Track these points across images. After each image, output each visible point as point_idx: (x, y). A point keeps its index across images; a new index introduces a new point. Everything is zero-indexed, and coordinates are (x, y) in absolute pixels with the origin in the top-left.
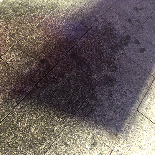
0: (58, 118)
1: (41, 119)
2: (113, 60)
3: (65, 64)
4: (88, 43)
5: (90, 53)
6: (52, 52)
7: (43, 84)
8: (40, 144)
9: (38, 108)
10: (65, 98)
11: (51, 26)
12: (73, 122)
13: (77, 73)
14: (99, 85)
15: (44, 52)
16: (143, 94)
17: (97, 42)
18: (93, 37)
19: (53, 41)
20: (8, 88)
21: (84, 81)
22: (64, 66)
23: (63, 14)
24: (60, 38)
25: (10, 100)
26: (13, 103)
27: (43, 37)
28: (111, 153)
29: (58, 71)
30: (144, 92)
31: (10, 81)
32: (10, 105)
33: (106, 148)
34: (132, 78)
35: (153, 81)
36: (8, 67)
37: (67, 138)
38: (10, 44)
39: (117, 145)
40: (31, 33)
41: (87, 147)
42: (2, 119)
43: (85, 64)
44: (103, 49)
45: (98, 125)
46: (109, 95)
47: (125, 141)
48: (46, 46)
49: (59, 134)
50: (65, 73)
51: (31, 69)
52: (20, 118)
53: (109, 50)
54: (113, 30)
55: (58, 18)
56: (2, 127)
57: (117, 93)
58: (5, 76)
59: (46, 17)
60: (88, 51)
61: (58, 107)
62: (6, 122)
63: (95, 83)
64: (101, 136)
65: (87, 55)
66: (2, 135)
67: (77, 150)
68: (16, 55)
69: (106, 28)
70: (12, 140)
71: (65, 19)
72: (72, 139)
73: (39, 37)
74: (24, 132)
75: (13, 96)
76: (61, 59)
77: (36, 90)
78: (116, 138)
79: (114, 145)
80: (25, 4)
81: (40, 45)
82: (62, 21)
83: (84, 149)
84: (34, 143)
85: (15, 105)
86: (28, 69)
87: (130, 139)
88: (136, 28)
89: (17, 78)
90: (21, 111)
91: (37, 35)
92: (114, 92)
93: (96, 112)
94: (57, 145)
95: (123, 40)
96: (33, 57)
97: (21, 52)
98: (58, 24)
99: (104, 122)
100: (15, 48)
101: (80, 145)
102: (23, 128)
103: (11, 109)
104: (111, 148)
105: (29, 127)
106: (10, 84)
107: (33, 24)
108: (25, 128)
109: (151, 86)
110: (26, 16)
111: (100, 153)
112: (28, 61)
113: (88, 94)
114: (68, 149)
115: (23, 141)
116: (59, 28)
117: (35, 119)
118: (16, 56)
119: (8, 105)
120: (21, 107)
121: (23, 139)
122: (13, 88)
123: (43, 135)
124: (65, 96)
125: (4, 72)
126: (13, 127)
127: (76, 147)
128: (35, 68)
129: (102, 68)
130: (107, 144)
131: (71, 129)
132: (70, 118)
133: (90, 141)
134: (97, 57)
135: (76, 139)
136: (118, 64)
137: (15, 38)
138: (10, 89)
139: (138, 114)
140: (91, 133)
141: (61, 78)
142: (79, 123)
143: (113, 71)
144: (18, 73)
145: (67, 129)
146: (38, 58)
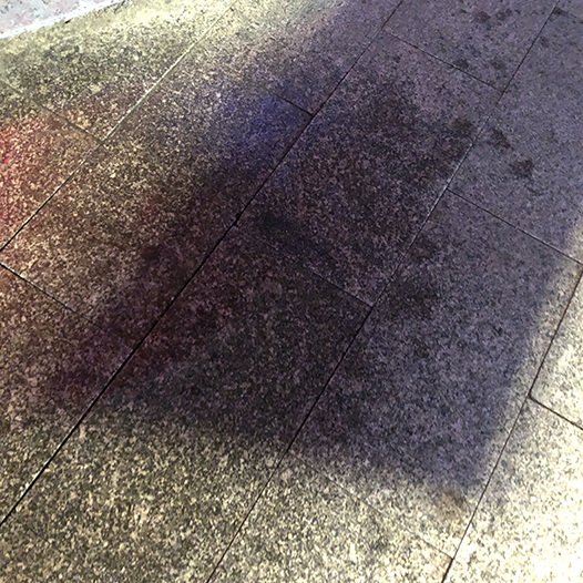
0: (234, 459)
1: (169, 473)
2: (415, 219)
3: (236, 254)
4: (316, 168)
5: (326, 202)
6: (185, 217)
7: (163, 341)
8: (174, 565)
9: (152, 432)
10: (251, 381)
11: (171, 121)
12: (291, 467)
13: (287, 285)
14: (372, 319)
15: (153, 221)
16: (547, 335)
17: (349, 161)
18: (329, 142)
19: (182, 175)
20: (34, 368)
21: (315, 309)
22: (234, 261)
23: (212, 73)
24: (206, 163)
25: (46, 412)
26: (60, 424)
27: (144, 165)
28: (448, 571)
29: (215, 284)
31: (39, 345)
32: (49, 432)
33: (427, 552)
34: (497, 277)
35: (579, 282)
36: (26, 292)
37: (271, 532)
38: (25, 205)
39: (466, 539)
40: (99, 155)
41: (353, 557)
42: (24, 486)
43: (313, 246)
44: (374, 182)
45: (385, 471)
46: (415, 352)
47: (497, 518)
48: (159, 199)
49: (242, 520)
50: (242, 287)
51: (114, 291)
52: (91, 477)
53: (398, 182)
54: (403, 109)
55: (193, 89)
56: (27, 516)
57: (446, 340)
58: (19, 326)
59: (147, 92)
60: (320, 198)
61: (226, 419)
62: (40, 498)
63: (359, 314)
64: (401, 509)
65: (315, 212)
66: (30, 546)
67: (317, 573)
68: (50, 244)
69: (376, 102)
70: (70, 563)
71: (220, 89)
72: (294, 535)
73: (128, 166)
75: (57, 399)
76: (221, 239)
77: (138, 365)
78: (460, 511)
79: (456, 541)
80: (67, 52)
81: (138, 196)
82: (210, 99)
83: (344, 565)
84: (154, 566)
85: (66, 429)
86: (100, 292)
87: (515, 509)
88: (490, 88)
89: (63, 329)
90: (91, 452)
91: (122, 160)
92: (433, 339)
93: (374, 421)
94: (237, 560)
95: (448, 139)
96: (116, 245)
97: (70, 231)
98: (196, 112)
99: (406, 456)
100: (43, 221)
101: (325, 554)
102: (104, 513)
103: (54, 446)
104: (444, 550)
105: (126, 505)
106: (40, 354)
107: (101, 121)
108: (112, 511)
109: (574, 299)
110: (75, 97)
111: (407, 575)
112: (96, 261)
113: (336, 358)
114: (282, 574)
115: (108, 561)
116: (201, 123)
117: (144, 473)
118: (51, 248)
120: (89, 435)
121: (108, 554)
122: (54, 365)
123: (184, 531)
124: (251, 373)
125: (13, 311)
126: (69, 513)
127: (312, 564)
128: (128, 284)
129: (377, 255)
130: (428, 536)
131: (284, 498)
132: (276, 454)
133: (364, 534)
134: (353, 216)
135: (310, 533)
136: (436, 231)
137: (42, 183)
138: (41, 374)
139: (534, 413)
140: (362, 505)
141: (226, 308)
142: (313, 472)
143: (419, 260)
144: (66, 308)
145: (271, 498)
146: (133, 245)
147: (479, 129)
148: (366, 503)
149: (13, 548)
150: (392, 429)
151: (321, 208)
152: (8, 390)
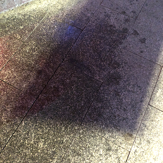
0: (66, 128)
1: (48, 133)
2: (113, 57)
3: (63, 70)
4: (84, 45)
5: (88, 54)
6: (48, 61)
7: (44, 96)
8: (51, 158)
9: (43, 122)
10: (70, 105)
11: (43, 35)
12: (82, 129)
13: (78, 78)
14: (103, 86)
15: (39, 63)
16: (153, 86)
17: (93, 42)
18: (88, 37)
19: (47, 49)
20: (9, 106)
21: (86, 84)
22: (63, 72)
23: (54, 21)
24: (54, 46)
25: (13, 118)
26: (17, 121)
27: (36, 48)
28: (129, 155)
29: (58, 79)
30: (152, 84)
31: (10, 100)
32: (14, 124)
33: (123, 150)
34: (138, 71)
36: (5, 85)
37: (78, 148)
38: (4, 61)
39: (133, 146)
40: (23, 46)
41: (101, 153)
42: (8, 139)
43: (85, 66)
44: (101, 47)
45: (109, 128)
46: (116, 94)
47: (142, 139)
48: (41, 57)
49: (69, 145)
50: (65, 80)
51: (30, 83)
52: (26, 135)
53: (108, 47)
54: (108, 26)
55: (48, 25)
56: (9, 148)
57: (124, 90)
58: (4, 95)
59: (36, 27)
60: (86, 53)
61: (63, 117)
62: (13, 142)
63: (99, 84)
64: (114, 139)
65: (85, 57)
66: (10, 156)
67: (92, 158)
68: (11, 71)
69: (100, 25)
70: (22, 160)
71: (56, 25)
72: (84, 148)
73: (32, 48)
74: (33, 149)
75: (16, 114)
76: (59, 66)
77: (38, 103)
78: (131, 138)
79: (131, 147)
80: (13, 18)
81: (35, 56)
82: (54, 28)
83: (99, 156)
84: (45, 159)
85: (19, 122)
86: (26, 84)
87: (147, 136)
88: (132, 18)
89: (16, 95)
90: (26, 128)
91: (30, 47)
92: (120, 90)
93: (105, 114)
94: (69, 156)
95: (121, 34)
96: (30, 70)
97: (17, 67)
98: (50, 32)
99: (115, 124)
100: (9, 65)
101: (93, 153)
102: (31, 145)
103: (15, 127)
104: (127, 149)
105: (37, 142)
106: (10, 102)
107: (23, 36)
108: (33, 144)
109: (160, 76)
110: (16, 30)
111: (117, 157)
112: (24, 75)
113: (93, 97)
114: (82, 159)
115: (32, 159)
116: (51, 35)
117: (41, 133)
118: (12, 73)
119: (12, 124)
120: (25, 123)
121: (32, 157)
122: (14, 105)
123: (53, 149)
125: (2, 91)
126: (21, 146)
127: (90, 156)
128: (33, 81)
129: (103, 68)
130: (123, 146)
131: (81, 138)
132: (78, 125)
133: (104, 146)
134: (96, 57)
135: (89, 147)
136: (119, 60)
137: (8, 55)
138: (11, 108)
139: (151, 109)
140: (103, 138)
141: (61, 85)
142: (89, 130)
143: (115, 68)
144: (17, 89)
145: (77, 138)
146: (34, 70)
147: (130, 30)
148: (104, 138)
149: (6, 157)
150: (110, 116)
151: (86, 56)
152: (2, 113)
